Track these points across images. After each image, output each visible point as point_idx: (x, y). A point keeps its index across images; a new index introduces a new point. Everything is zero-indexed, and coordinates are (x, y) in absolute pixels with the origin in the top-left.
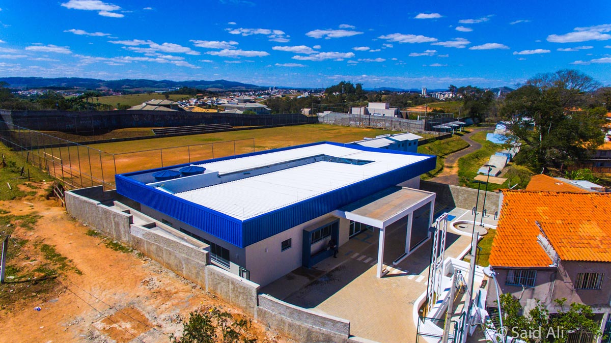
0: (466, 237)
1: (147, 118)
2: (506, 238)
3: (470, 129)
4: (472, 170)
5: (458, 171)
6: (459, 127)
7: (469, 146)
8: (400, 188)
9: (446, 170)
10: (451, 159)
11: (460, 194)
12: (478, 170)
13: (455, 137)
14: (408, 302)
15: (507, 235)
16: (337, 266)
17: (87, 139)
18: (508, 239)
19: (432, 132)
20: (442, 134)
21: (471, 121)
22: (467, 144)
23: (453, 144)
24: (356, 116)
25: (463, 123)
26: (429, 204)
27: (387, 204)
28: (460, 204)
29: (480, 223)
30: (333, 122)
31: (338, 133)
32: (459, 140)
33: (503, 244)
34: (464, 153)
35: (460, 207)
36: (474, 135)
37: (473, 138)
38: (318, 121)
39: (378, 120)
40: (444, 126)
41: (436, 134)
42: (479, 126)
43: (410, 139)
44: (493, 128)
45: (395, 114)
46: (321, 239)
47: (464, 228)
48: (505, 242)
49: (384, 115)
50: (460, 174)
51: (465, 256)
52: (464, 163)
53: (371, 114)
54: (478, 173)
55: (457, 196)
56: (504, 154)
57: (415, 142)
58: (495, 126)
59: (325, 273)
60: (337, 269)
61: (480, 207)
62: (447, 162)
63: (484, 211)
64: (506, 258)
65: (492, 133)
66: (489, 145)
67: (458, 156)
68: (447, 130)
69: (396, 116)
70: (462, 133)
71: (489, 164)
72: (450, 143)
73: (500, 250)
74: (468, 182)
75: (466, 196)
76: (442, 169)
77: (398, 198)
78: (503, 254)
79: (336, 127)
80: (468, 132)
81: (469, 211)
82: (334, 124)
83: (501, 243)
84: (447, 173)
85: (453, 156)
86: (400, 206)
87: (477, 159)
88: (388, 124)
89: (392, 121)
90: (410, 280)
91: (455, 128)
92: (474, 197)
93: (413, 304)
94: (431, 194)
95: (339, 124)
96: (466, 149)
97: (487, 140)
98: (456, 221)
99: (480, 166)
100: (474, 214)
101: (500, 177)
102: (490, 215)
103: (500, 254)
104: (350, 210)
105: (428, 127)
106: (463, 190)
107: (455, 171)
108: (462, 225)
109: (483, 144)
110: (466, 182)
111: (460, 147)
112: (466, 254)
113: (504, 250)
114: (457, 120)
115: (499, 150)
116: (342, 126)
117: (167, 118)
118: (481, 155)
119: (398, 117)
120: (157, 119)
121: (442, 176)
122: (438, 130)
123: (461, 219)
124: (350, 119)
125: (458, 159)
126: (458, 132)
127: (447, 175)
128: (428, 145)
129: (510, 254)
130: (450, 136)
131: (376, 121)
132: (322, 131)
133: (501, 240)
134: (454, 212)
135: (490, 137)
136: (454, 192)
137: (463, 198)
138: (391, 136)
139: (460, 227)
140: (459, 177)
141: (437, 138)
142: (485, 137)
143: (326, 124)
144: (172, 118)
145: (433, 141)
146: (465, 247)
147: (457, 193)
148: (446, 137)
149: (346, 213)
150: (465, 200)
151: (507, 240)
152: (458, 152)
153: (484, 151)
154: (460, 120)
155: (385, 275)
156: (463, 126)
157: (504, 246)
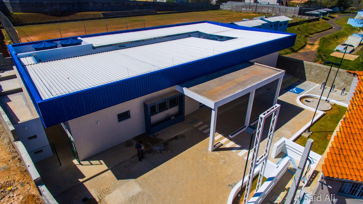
0: (309, 111)
1: (99, 5)
2: (351, 137)
3: (336, 16)
4: (330, 48)
5: (318, 47)
6: (326, 14)
7: (332, 28)
8: (252, 64)
9: (308, 47)
10: (314, 38)
11: (313, 70)
12: (335, 47)
13: (321, 20)
14: (227, 184)
15: (353, 132)
16: (177, 134)
17: (58, 19)
18: (354, 139)
19: (303, 17)
20: (311, 18)
21: (337, 9)
22: (330, 26)
23: (319, 26)
24: (247, 4)
25: (331, 10)
26: (277, 81)
27: (231, 80)
28: (311, 79)
29: (326, 98)
30: (230, 9)
31: (231, 16)
32: (325, 22)
33: (346, 145)
34: (327, 33)
35: (311, 81)
36: (338, 19)
37: (337, 22)
38: (219, 8)
39: (263, 7)
40: (315, 12)
41: (307, 18)
42: (343, 13)
43: (281, 21)
44: (355, 15)
45: (277, 3)
46: (168, 109)
47: (309, 102)
48: (349, 142)
49: (269, 3)
50: (319, 50)
51: (303, 133)
52: (325, 42)
53: (259, 2)
54: (335, 50)
55: (310, 72)
56: (360, 35)
57: (286, 23)
58: (357, 13)
59: (163, 142)
60: (176, 138)
61: (329, 82)
62: (310, 40)
63: (333, 87)
64: (346, 166)
65: (353, 18)
66: (349, 27)
67: (321, 36)
68: (316, 15)
69: (278, 4)
70: (329, 18)
71: (346, 43)
72: (316, 25)
73: (341, 153)
74: (324, 58)
75: (318, 71)
76: (305, 46)
77: (245, 74)
78: (343, 160)
79: (232, 13)
80: (333, 18)
81: (318, 85)
82: (230, 10)
83: (343, 143)
84: (308, 49)
85: (316, 36)
86: (243, 83)
87: (336, 39)
88: (270, 10)
89: (274, 8)
90: (239, 156)
91: (324, 14)
92: (326, 73)
93: (232, 187)
94: (280, 71)
95: (234, 10)
96: (329, 30)
97: (347, 24)
98: (303, 94)
99: (338, 44)
100: (322, 88)
101: (353, 54)
102: (338, 90)
103: (339, 159)
104: (188, 87)
105: (302, 12)
106: (316, 66)
107: (315, 48)
108: (308, 99)
109: (344, 27)
110: (322, 58)
111: (324, 28)
112: (305, 131)
113: (345, 154)
114: (326, 8)
115: (356, 32)
116: (236, 12)
117: (112, 5)
118: (340, 35)
119: (279, 4)
120: (106, 6)
121: (304, 51)
122: (308, 15)
123: (309, 93)
124: (243, 7)
125: (320, 38)
126: (325, 17)
127: (308, 51)
128: (298, 26)
129: (352, 160)
130: (318, 20)
131: (261, 8)
132: (219, 15)
133: (344, 139)
134: (304, 86)
135: (351, 22)
136: (308, 68)
137: (315, 74)
138: (266, 17)
139: (306, 101)
140: (317, 53)
141: (306, 21)
142: (347, 22)
143: (225, 10)
144: (116, 5)
145: (302, 24)
146: (306, 123)
147: (311, 69)
148: (314, 20)
149: (185, 89)
150: (317, 75)
151: (352, 140)
152: (322, 32)
153: (344, 32)
154: (329, 8)
155: (218, 148)
156: (330, 12)
157: (347, 148)
